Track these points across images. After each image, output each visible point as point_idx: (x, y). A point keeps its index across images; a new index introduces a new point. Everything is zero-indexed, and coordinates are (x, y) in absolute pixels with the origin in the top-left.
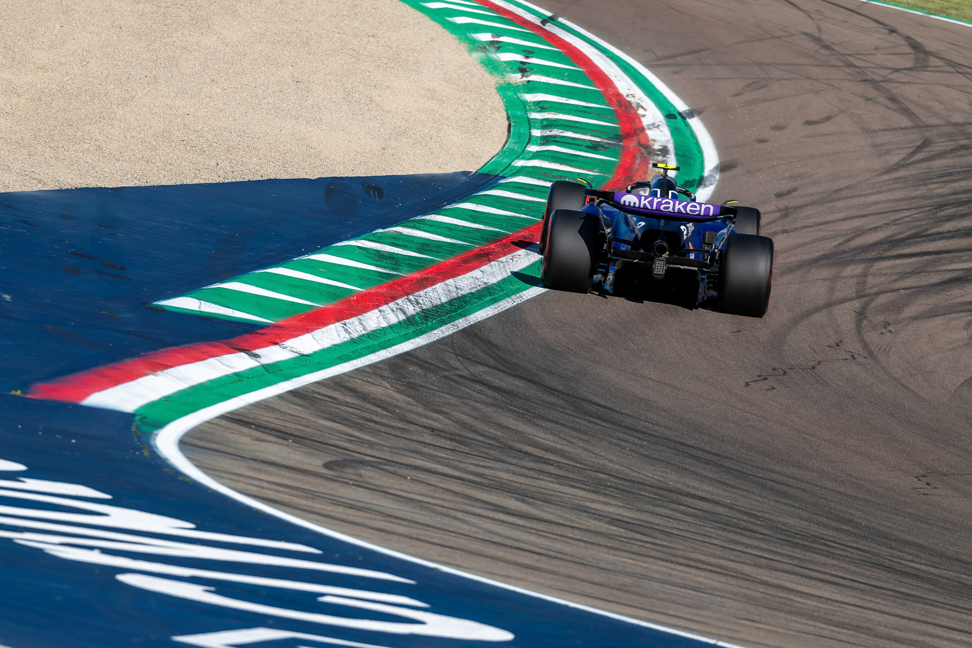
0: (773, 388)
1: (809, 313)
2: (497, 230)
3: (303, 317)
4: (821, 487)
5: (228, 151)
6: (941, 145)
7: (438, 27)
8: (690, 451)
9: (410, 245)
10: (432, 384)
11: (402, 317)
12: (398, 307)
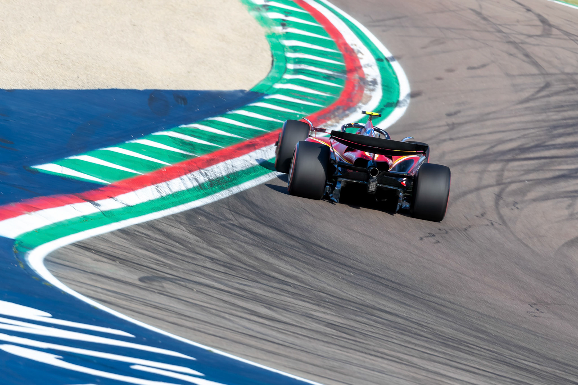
0: (439, 242)
1: (465, 194)
2: (261, 129)
3: (130, 180)
4: (466, 308)
5: (86, 69)
6: (557, 87)
8: (382, 281)
10: (213, 229)
11: (196, 184)
12: (193, 177)
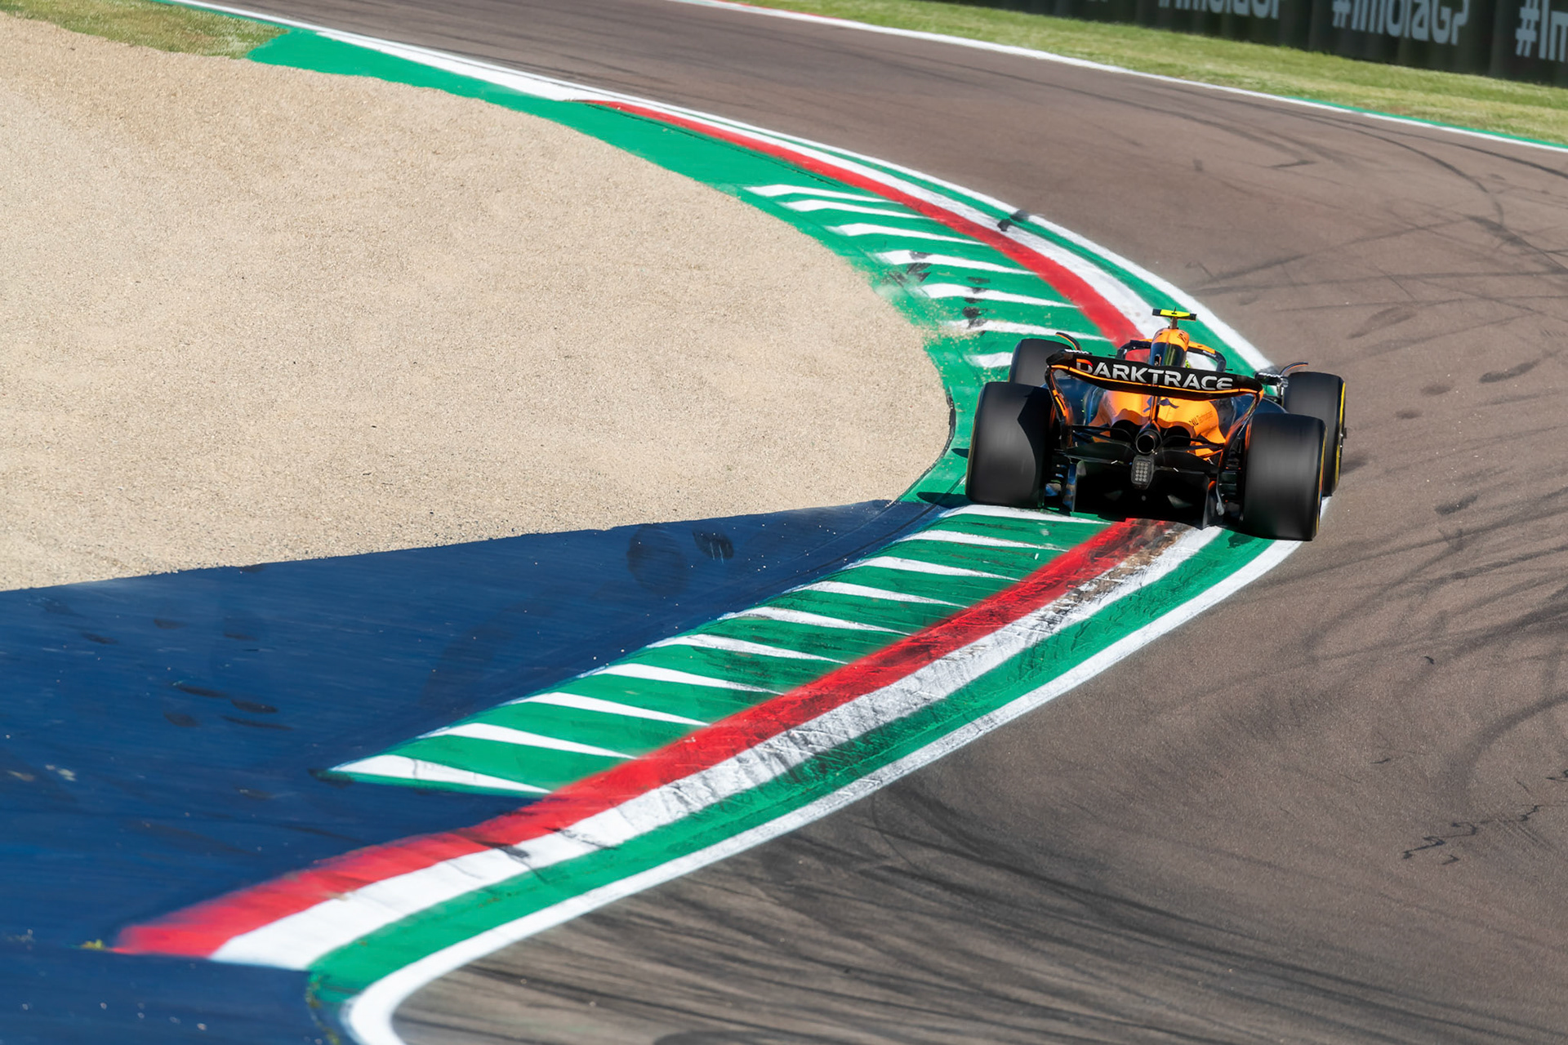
0: (1456, 859)
1: (1511, 721)
2: (941, 602)
3: (602, 779)
4: (1552, 1032)
5: (450, 488)
7: (813, 245)
8: (1313, 980)
9: (786, 638)
10: (841, 887)
11: (780, 769)
12: (771, 751)
